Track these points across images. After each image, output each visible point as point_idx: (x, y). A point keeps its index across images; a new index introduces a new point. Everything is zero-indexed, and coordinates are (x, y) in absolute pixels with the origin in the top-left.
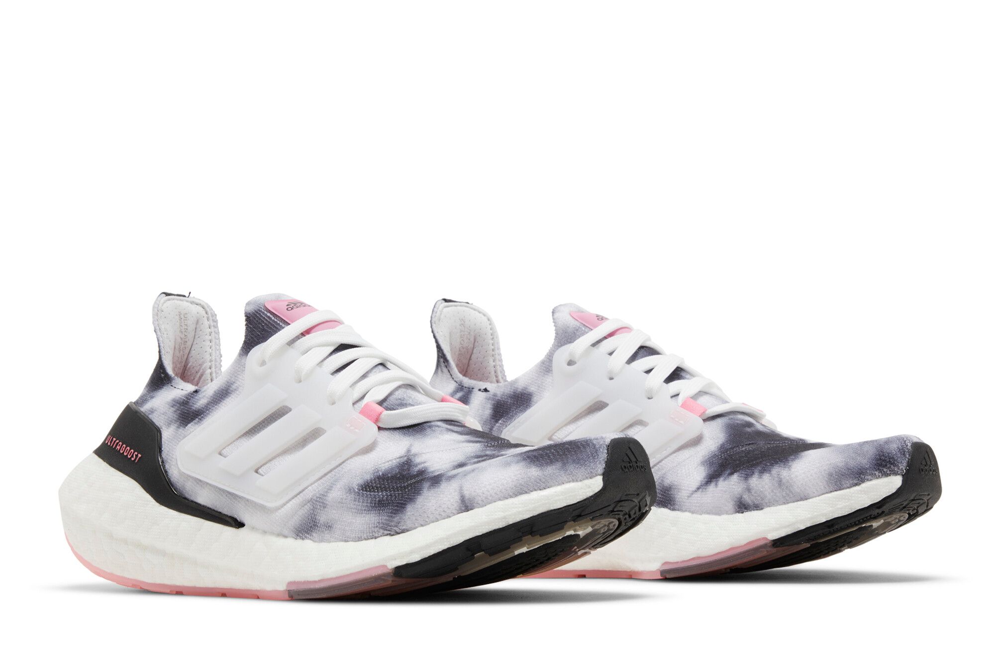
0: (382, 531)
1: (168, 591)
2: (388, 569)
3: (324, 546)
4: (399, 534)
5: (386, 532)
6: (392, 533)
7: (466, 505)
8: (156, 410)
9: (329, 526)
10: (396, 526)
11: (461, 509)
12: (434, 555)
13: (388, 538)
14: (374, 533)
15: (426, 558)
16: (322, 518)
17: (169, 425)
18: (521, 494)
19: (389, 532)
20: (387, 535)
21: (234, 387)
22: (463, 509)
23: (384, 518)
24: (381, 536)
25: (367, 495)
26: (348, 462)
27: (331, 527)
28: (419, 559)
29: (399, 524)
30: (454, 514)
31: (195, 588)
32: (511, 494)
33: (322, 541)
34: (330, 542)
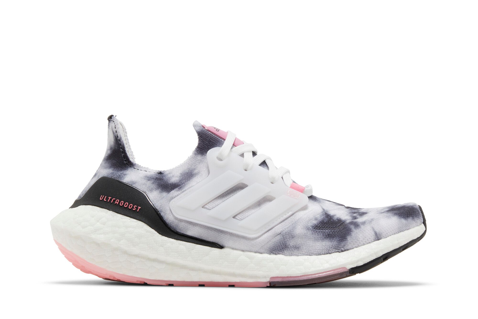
0: (334, 250)
1: (164, 284)
2: (347, 269)
3: (294, 258)
4: (343, 251)
5: (336, 251)
6: (340, 251)
7: (378, 237)
8: (136, 182)
9: (297, 248)
10: (343, 247)
11: (375, 239)
12: (370, 262)
13: (338, 253)
14: (329, 251)
15: (366, 264)
16: (292, 243)
17: (151, 190)
18: (400, 232)
19: (339, 251)
20: (337, 252)
21: (196, 171)
22: (377, 239)
23: (334, 243)
24: (334, 252)
25: (319, 232)
26: (297, 213)
27: (299, 248)
28: (363, 264)
29: (344, 246)
30: (372, 242)
31: (184, 282)
32: (397, 232)
33: (291, 255)
34: (298, 256)
